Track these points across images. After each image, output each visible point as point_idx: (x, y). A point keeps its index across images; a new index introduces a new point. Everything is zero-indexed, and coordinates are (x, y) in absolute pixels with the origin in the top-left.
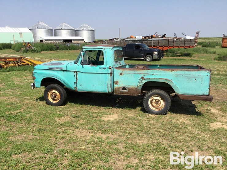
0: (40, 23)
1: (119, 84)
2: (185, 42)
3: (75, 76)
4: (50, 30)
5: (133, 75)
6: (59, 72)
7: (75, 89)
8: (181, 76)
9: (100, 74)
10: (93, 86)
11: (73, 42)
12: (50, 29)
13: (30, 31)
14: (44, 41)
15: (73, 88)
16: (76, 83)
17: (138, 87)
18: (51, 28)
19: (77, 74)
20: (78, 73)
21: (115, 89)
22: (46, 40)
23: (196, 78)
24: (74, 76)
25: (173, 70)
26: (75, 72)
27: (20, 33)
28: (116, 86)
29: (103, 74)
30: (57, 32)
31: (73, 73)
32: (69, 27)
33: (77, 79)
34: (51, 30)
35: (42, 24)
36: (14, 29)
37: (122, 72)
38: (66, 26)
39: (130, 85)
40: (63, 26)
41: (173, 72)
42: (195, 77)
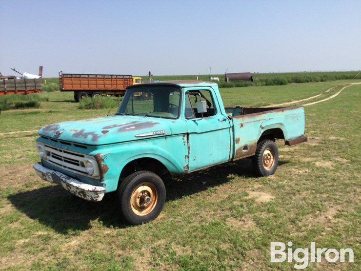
1: (240, 141)
2: (25, 83)
3: (186, 143)
5: (252, 124)
6: (157, 141)
7: (186, 169)
8: (289, 116)
9: (220, 131)
10: (211, 155)
15: (183, 168)
16: (188, 157)
19: (188, 138)
20: (190, 136)
21: (237, 151)
23: (298, 118)
24: (184, 142)
26: (184, 134)
28: (237, 146)
29: (224, 130)
31: (182, 137)
33: (189, 148)
37: (242, 122)
39: (251, 140)
41: (283, 113)
42: (297, 116)
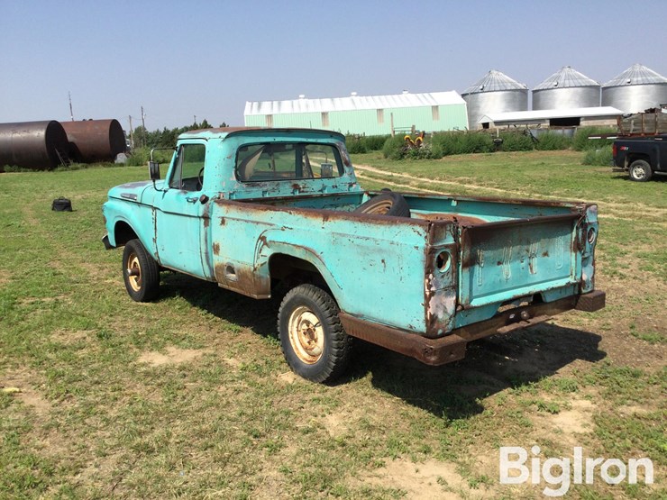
0: (494, 72)
4: (517, 93)
8: (345, 240)
11: (583, 123)
12: (521, 90)
13: (462, 101)
14: (492, 126)
17: (255, 269)
18: (521, 86)
22: (497, 123)
23: (385, 256)
25: (326, 218)
27: (432, 107)
30: (542, 97)
31: (151, 210)
32: (580, 78)
34: (524, 92)
35: (497, 77)
36: (422, 98)
38: (569, 77)
40: (563, 78)
41: (327, 223)
42: (380, 251)
